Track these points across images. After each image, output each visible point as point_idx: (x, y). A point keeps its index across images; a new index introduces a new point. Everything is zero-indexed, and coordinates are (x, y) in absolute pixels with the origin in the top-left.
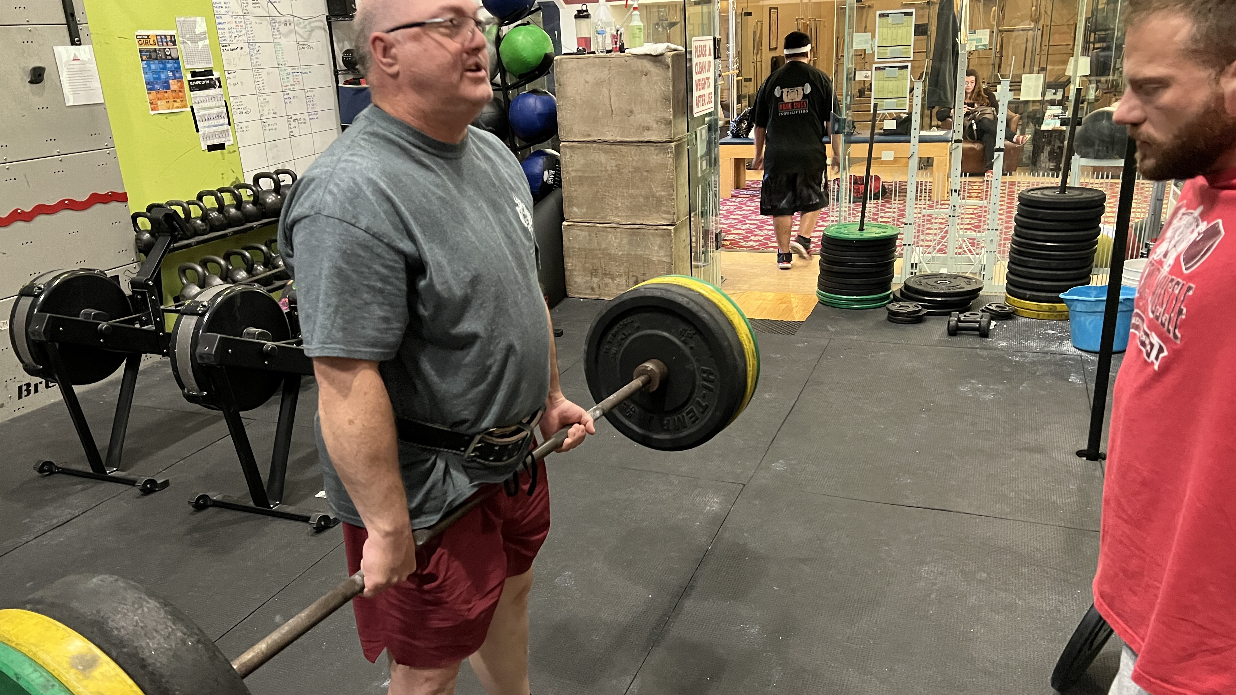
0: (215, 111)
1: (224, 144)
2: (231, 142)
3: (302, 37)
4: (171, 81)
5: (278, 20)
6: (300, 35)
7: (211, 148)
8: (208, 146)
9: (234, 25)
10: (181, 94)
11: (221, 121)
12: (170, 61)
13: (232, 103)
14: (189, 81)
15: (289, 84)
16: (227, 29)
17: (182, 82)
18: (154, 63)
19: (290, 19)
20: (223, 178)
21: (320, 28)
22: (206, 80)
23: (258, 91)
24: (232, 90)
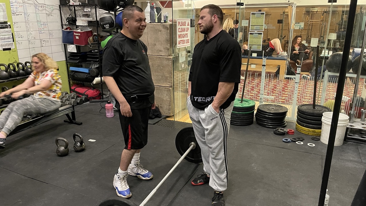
0: (7, 36)
1: (11, 48)
2: (13, 48)
3: (49, 12)
5: (38, 5)
6: (47, 10)
7: (4, 50)
8: (3, 49)
9: (18, 6)
11: (10, 40)
13: (15, 34)
15: (42, 28)
16: (15, 7)
19: (43, 6)
20: (9, 60)
21: (57, 9)
22: (4, 25)
23: (27, 30)
24: (15, 29)
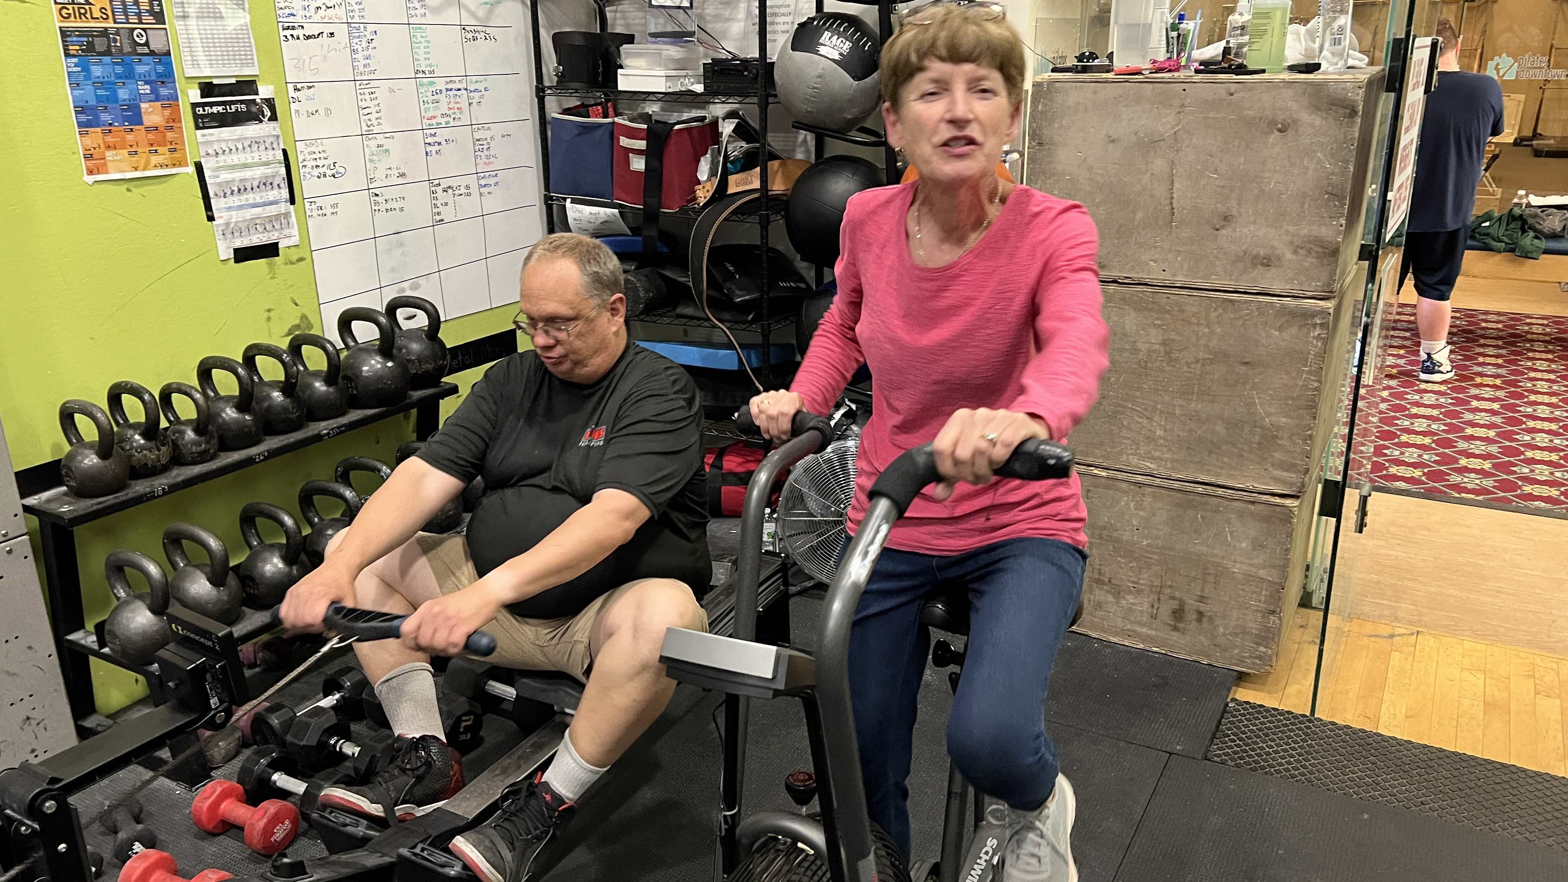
0: (258, 173)
1: (277, 244)
2: (295, 240)
3: (473, 15)
4: (143, 105)
6: (468, 10)
7: (243, 255)
8: (237, 251)
10: (170, 135)
11: (273, 195)
12: (145, 58)
13: (301, 155)
14: (194, 105)
15: (438, 113)
17: (171, 107)
18: (100, 63)
20: (269, 319)
22: (237, 102)
23: (365, 128)
24: (302, 127)
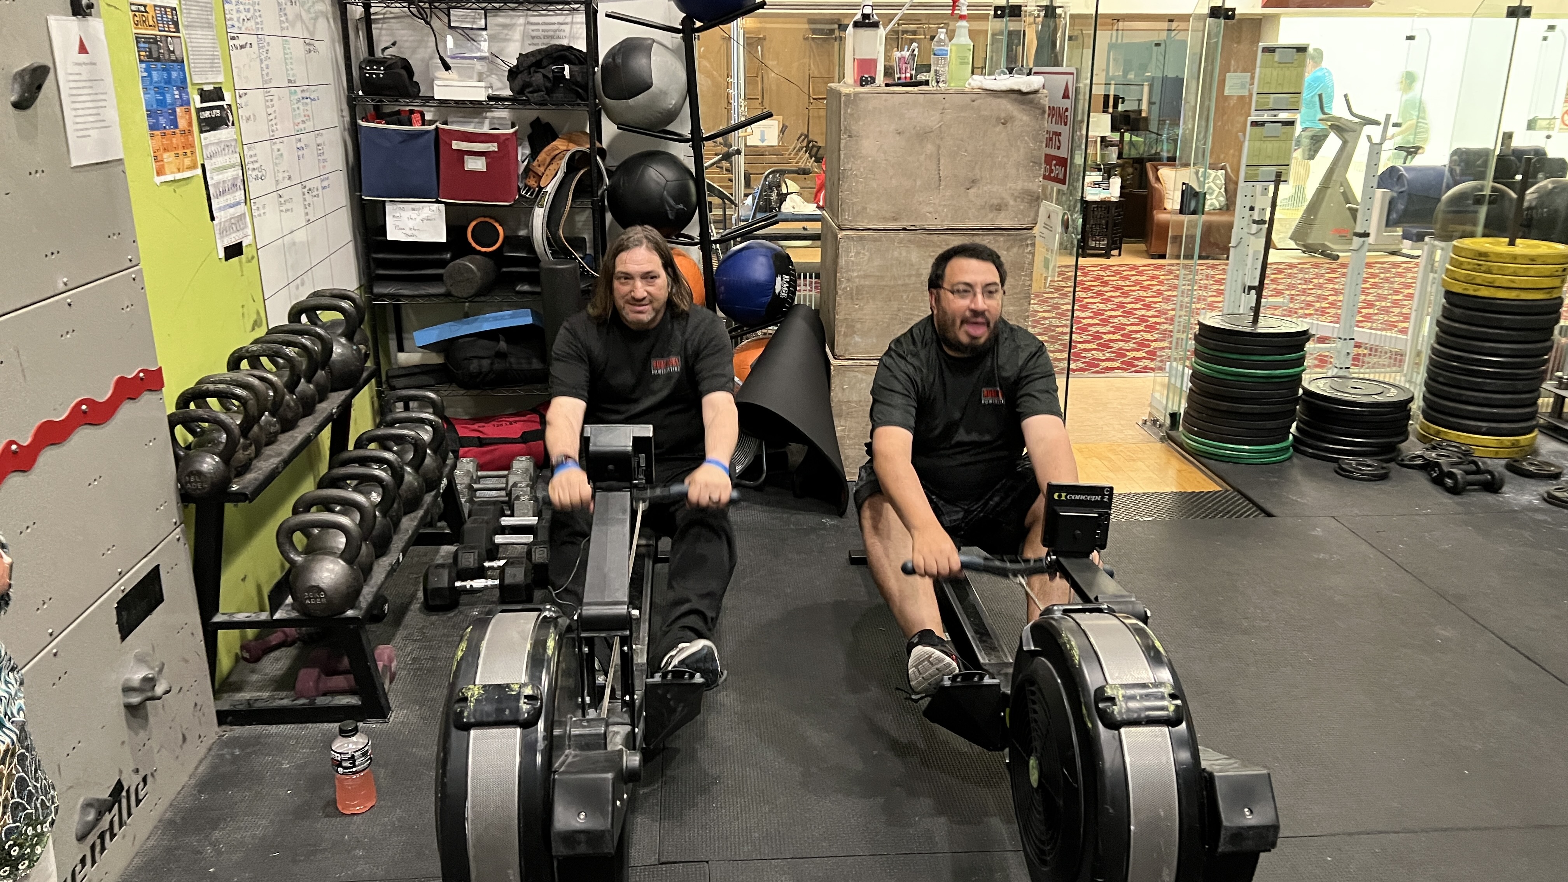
0: (230, 174)
1: (241, 243)
2: (250, 240)
3: (308, 29)
4: (178, 110)
7: (227, 254)
8: (226, 248)
10: (190, 139)
11: (239, 195)
12: (175, 64)
13: (248, 160)
14: (199, 110)
17: (188, 111)
18: (156, 70)
20: (243, 314)
21: (323, 14)
22: (216, 108)
23: (271, 132)
24: (245, 132)
